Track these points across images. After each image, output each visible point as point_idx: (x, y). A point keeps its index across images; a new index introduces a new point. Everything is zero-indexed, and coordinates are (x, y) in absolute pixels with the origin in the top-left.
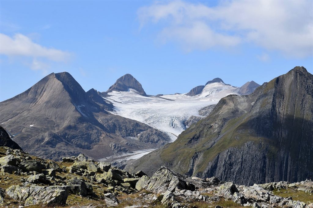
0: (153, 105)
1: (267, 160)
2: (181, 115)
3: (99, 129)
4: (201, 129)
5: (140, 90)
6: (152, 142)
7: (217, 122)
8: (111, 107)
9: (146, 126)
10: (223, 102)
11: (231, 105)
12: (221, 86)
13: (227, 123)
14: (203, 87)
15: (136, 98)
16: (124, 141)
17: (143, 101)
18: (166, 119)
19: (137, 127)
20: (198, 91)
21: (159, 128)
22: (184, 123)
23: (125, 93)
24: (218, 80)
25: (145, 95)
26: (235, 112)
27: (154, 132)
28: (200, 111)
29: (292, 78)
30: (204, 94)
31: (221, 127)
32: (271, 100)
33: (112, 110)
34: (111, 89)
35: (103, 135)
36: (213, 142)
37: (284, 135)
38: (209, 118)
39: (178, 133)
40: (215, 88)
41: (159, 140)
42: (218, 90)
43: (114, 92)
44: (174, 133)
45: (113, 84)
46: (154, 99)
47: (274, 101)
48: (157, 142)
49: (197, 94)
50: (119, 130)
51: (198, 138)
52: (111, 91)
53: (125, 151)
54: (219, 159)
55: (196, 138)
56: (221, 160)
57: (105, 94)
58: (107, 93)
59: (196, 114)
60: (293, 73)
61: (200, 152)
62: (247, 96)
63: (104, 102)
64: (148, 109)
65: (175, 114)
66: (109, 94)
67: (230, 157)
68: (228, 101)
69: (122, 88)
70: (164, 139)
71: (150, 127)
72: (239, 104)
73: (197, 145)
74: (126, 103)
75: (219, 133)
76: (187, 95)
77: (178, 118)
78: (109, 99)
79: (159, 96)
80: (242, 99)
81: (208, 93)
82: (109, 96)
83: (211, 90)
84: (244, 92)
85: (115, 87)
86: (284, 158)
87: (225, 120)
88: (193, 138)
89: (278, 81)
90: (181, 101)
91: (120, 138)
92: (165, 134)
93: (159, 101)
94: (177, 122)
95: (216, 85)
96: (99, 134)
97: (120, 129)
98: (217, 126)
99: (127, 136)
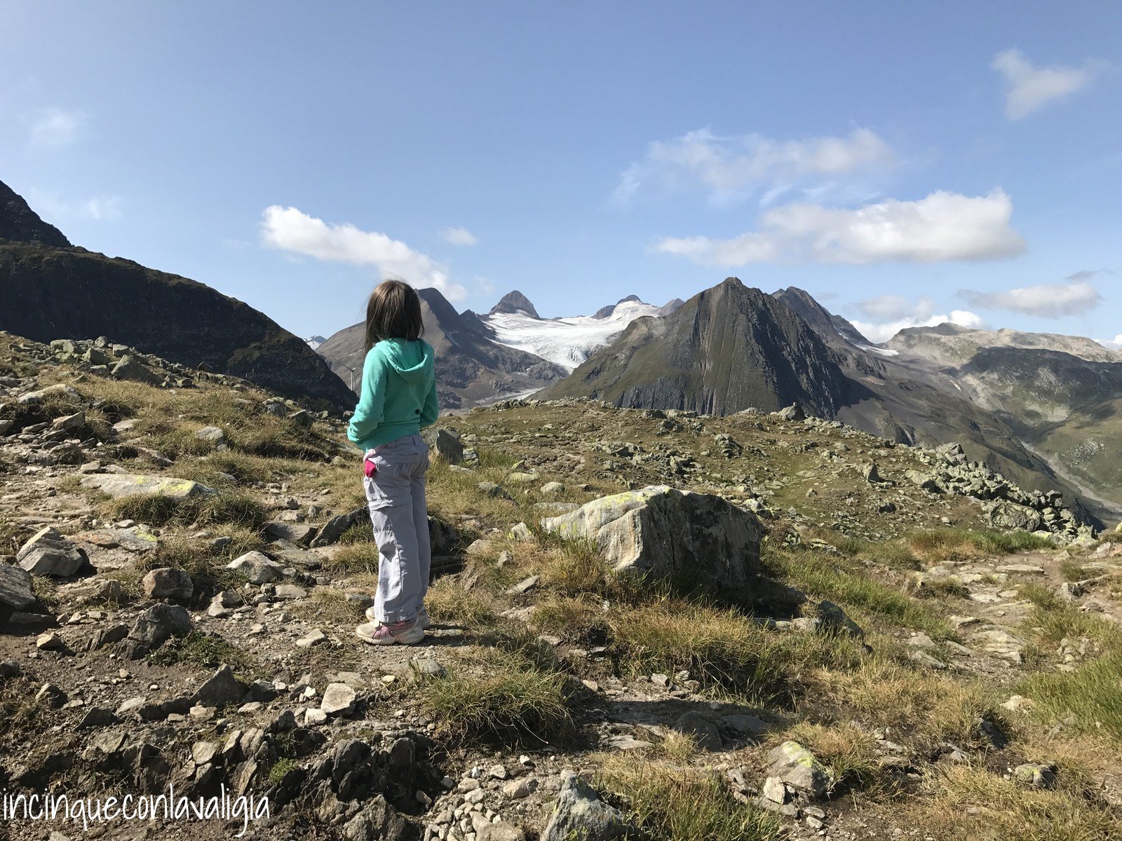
0: (547, 332)
1: (686, 400)
2: (584, 344)
3: (477, 362)
4: (603, 360)
5: (531, 312)
6: (545, 378)
7: (624, 351)
8: (493, 333)
9: (538, 357)
10: (633, 325)
11: (643, 329)
12: (637, 305)
13: (636, 353)
14: (614, 307)
15: (526, 323)
16: (508, 378)
17: (535, 326)
18: (564, 349)
19: (526, 360)
20: (607, 312)
21: (554, 361)
22: (587, 354)
23: (511, 316)
24: (633, 298)
25: (537, 318)
26: (648, 339)
27: (548, 366)
28: (607, 339)
29: (722, 292)
30: (615, 316)
31: (629, 358)
32: (693, 322)
33: (494, 339)
34: (494, 310)
35: (482, 370)
36: (617, 377)
37: (708, 367)
38: (614, 347)
39: (576, 366)
40: (629, 308)
41: (554, 376)
42: (634, 310)
43: (498, 314)
44: (570, 366)
45: (496, 304)
46: (550, 323)
47: (696, 322)
48: (551, 378)
49: (605, 316)
50: (503, 364)
51: (599, 372)
52: (493, 313)
53: (510, 390)
54: (624, 399)
55: (596, 372)
56: (627, 401)
57: (486, 317)
58: (488, 315)
59: (602, 342)
60: (723, 286)
61: (600, 390)
62: (664, 317)
63: (483, 327)
64: (541, 337)
65: (576, 342)
66: (491, 317)
67: (638, 397)
68: (639, 324)
69: (508, 310)
70: (560, 374)
71: (543, 360)
72: (655, 327)
73: (597, 382)
74: (513, 328)
75: (625, 366)
76: (592, 317)
77: (579, 348)
78: (490, 324)
79: (556, 319)
80: (659, 322)
81: (620, 315)
82: (491, 319)
83: (624, 310)
84: (667, 313)
85: (499, 307)
86: (707, 397)
87: (634, 349)
88: (593, 372)
89: (702, 296)
90: (585, 325)
91: (504, 373)
92: (562, 368)
93: (556, 326)
94: (578, 354)
95: (631, 304)
96: (476, 368)
97: (504, 362)
98: (624, 356)
99: (512, 371)
